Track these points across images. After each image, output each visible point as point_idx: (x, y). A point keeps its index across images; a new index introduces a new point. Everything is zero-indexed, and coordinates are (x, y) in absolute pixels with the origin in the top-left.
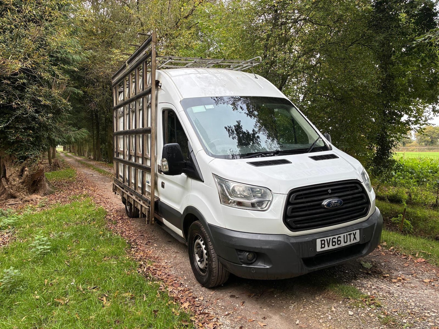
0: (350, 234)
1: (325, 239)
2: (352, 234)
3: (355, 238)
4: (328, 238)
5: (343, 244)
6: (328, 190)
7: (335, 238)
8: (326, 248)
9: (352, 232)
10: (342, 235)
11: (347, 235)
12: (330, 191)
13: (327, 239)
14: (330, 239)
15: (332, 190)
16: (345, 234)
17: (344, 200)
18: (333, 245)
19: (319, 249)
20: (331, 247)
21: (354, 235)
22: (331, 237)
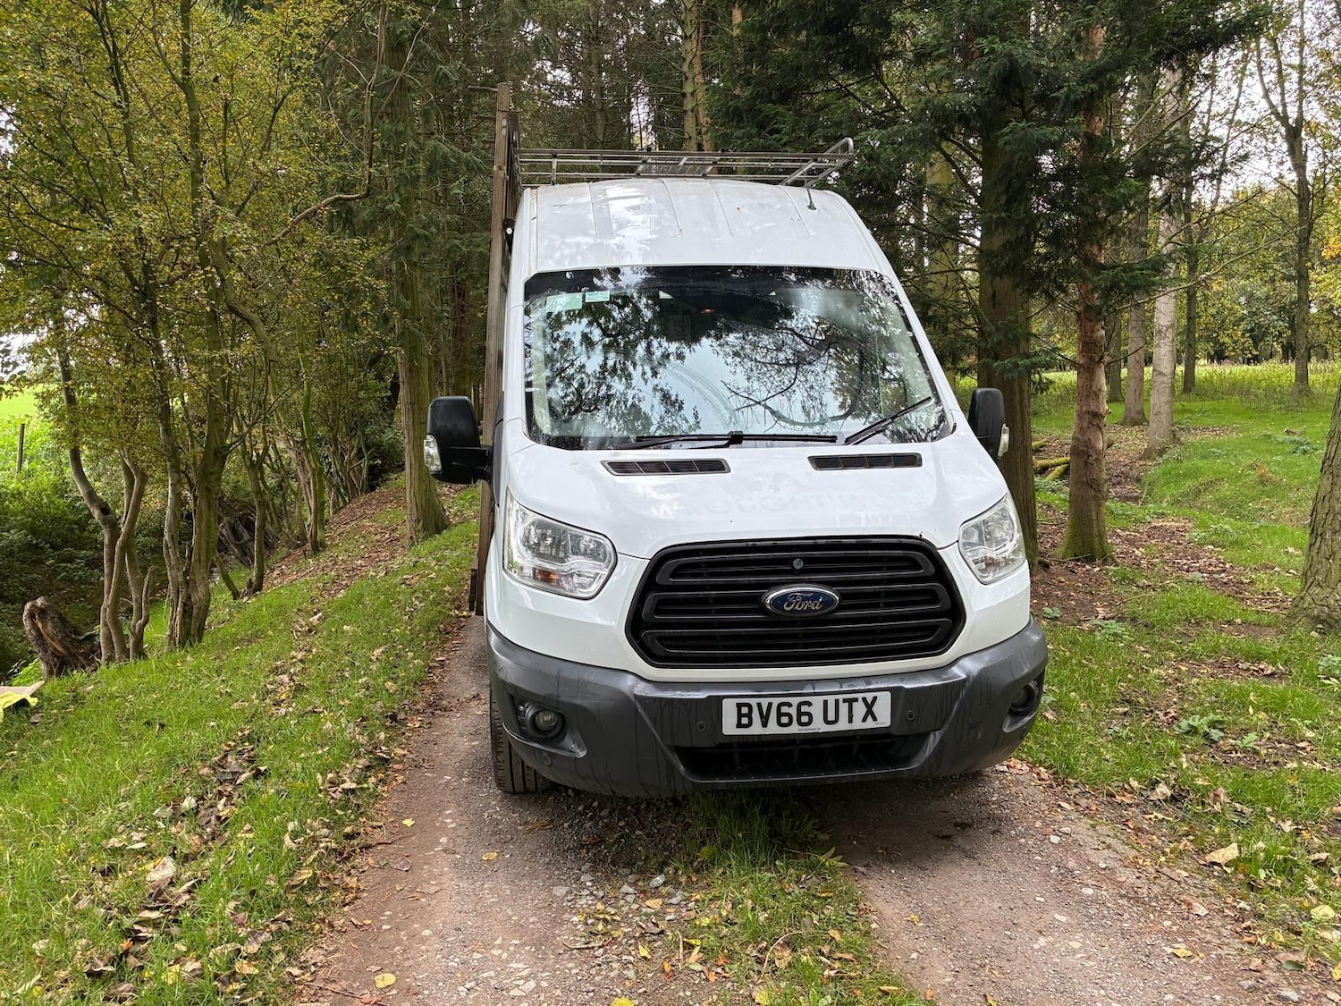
0: (850, 702)
1: (753, 702)
2: (860, 700)
3: (870, 712)
4: (764, 702)
5: (818, 726)
6: (793, 559)
7: (789, 705)
9: (860, 696)
12: (798, 564)
13: (759, 705)
14: (770, 705)
15: (806, 560)
16: (831, 699)
17: (843, 596)
18: (780, 724)
19: (729, 727)
21: (869, 707)
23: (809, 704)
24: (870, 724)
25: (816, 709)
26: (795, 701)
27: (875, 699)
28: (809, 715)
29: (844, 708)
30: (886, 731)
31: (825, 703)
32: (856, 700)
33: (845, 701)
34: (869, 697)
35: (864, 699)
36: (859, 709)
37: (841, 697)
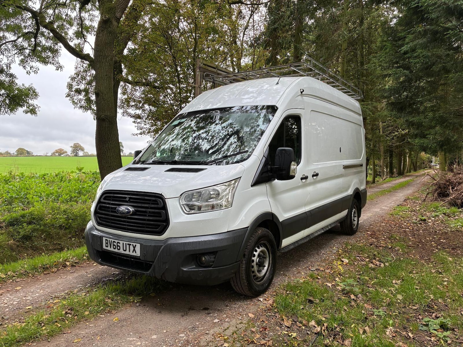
0: (130, 245)
3: (134, 250)
5: (121, 251)
8: (109, 248)
9: (132, 243)
10: (121, 242)
11: (126, 244)
16: (125, 243)
20: (112, 249)
22: (113, 240)
23: (120, 243)
24: (134, 254)
25: (121, 245)
26: (116, 241)
27: (136, 245)
28: (119, 246)
29: (128, 246)
30: (139, 258)
31: (123, 243)
32: (131, 245)
33: (128, 244)
34: (134, 244)
35: (133, 245)
36: (132, 248)
37: (127, 243)
